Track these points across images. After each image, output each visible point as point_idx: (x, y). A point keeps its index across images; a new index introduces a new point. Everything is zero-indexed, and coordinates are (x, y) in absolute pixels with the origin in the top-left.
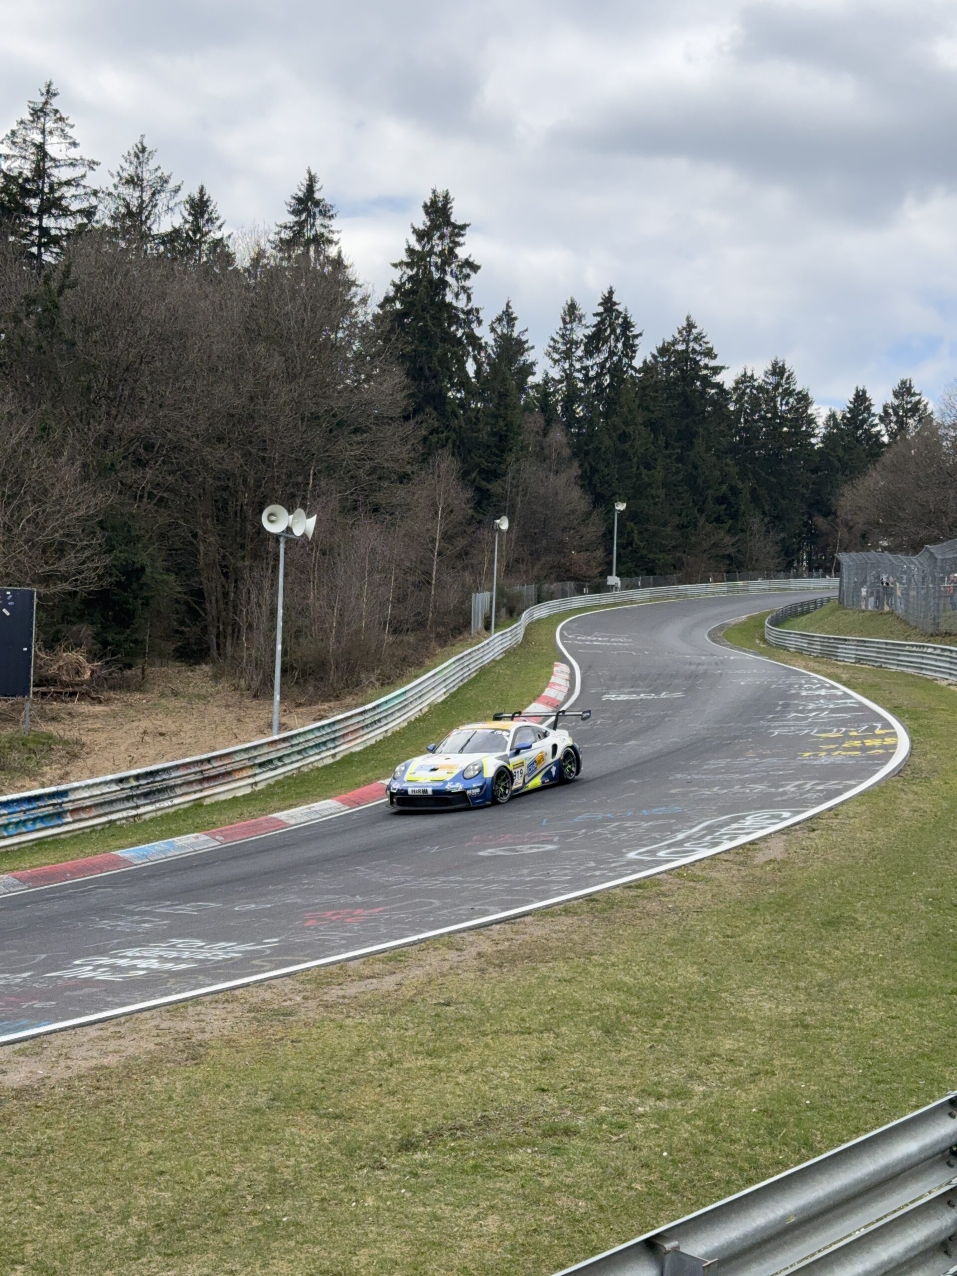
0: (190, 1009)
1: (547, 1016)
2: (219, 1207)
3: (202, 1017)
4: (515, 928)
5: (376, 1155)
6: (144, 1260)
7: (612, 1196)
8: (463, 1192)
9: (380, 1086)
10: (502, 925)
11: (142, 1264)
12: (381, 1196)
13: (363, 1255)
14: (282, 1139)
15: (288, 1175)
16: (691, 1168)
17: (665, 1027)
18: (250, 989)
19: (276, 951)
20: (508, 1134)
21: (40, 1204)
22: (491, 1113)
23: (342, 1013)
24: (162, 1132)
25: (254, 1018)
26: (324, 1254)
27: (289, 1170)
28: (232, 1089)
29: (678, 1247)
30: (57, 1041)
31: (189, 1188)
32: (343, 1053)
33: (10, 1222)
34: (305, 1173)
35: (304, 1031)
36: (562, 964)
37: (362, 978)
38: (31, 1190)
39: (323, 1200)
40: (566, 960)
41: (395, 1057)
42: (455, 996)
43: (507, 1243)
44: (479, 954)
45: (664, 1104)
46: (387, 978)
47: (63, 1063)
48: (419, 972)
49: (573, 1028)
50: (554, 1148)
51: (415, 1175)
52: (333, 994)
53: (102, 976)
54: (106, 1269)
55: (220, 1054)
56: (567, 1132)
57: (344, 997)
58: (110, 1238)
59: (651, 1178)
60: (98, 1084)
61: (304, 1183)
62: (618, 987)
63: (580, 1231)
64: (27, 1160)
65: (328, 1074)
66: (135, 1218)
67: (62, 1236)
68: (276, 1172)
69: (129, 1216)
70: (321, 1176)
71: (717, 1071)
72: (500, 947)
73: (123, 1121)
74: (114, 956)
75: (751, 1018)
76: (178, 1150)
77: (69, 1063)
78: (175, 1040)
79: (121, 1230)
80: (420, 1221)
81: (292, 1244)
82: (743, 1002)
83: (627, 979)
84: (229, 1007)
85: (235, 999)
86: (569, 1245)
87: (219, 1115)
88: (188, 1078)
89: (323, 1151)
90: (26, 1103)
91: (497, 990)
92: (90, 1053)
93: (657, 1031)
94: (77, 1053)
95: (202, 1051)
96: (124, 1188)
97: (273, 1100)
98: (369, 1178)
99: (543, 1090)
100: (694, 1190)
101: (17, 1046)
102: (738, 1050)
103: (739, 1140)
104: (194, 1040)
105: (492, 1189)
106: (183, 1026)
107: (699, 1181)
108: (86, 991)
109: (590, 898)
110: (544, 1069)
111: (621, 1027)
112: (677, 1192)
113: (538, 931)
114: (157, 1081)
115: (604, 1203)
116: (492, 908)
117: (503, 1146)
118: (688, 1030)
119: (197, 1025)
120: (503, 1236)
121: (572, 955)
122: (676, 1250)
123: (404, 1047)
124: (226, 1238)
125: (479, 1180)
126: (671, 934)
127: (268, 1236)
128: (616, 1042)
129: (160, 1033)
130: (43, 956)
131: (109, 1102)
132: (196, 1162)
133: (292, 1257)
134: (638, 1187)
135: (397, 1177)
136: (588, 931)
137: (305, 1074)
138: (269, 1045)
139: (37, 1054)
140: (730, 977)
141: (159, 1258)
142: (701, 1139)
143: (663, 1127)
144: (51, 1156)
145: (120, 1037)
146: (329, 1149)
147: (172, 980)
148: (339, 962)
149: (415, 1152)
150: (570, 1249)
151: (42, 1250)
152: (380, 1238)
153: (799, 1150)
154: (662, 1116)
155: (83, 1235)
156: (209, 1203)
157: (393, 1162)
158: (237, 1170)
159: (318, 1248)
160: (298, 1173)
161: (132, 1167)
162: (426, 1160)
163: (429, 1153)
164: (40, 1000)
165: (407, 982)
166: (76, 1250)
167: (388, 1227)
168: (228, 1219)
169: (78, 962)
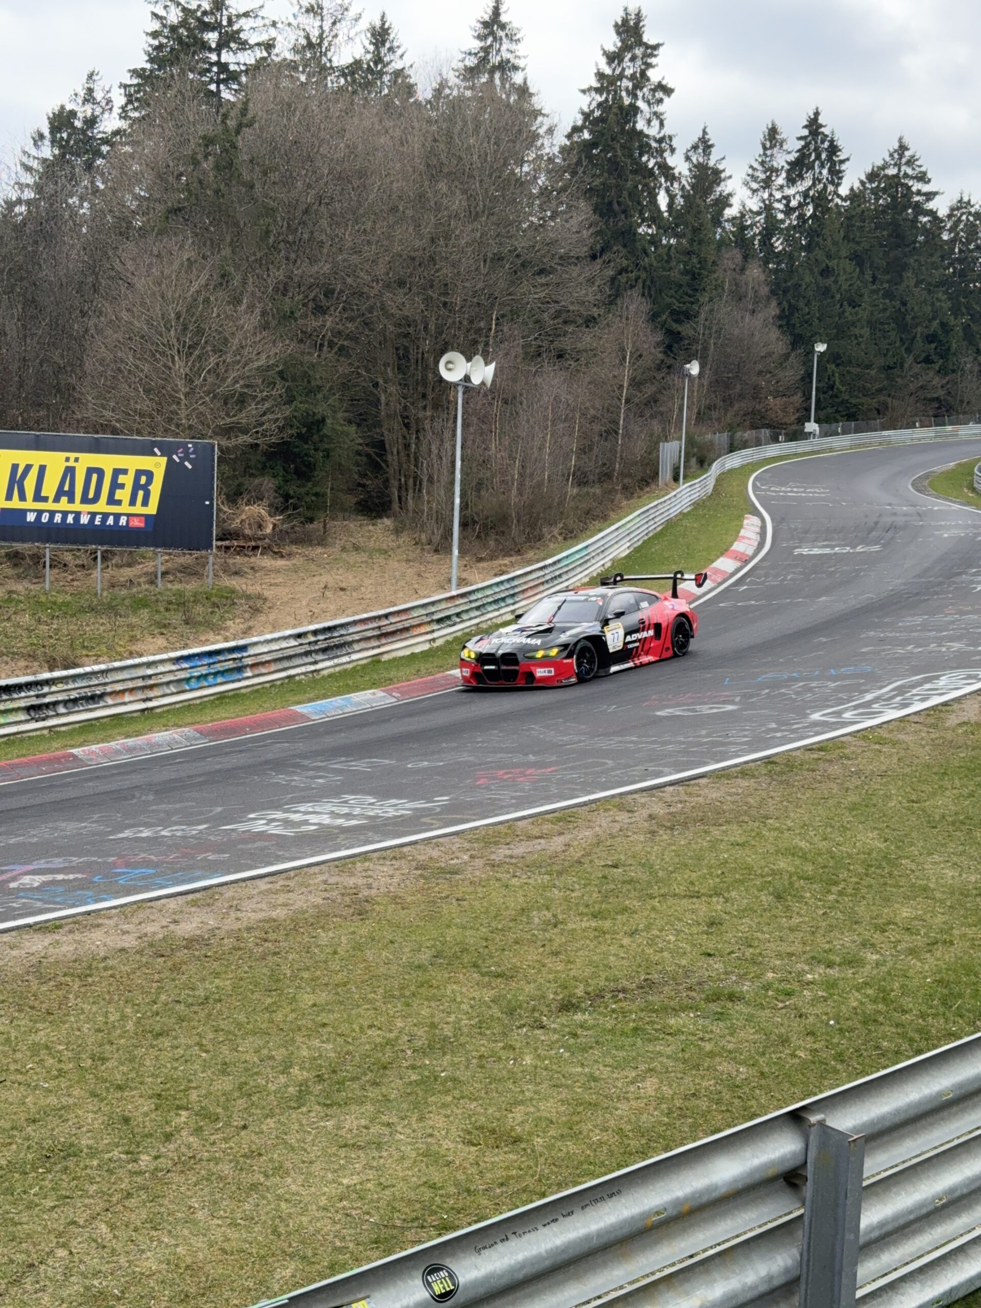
0: (359, 865)
1: (718, 880)
2: (379, 1059)
3: (370, 873)
4: (689, 790)
5: (536, 1015)
6: (304, 1109)
7: (775, 1063)
8: (622, 1054)
9: (544, 946)
10: (676, 787)
11: (302, 1113)
12: (539, 1056)
13: (519, 1113)
14: (443, 996)
15: (448, 1031)
16: (858, 1037)
17: (840, 893)
18: (418, 847)
19: (447, 809)
20: (671, 998)
21: (207, 1052)
22: (655, 977)
23: (509, 872)
24: (326, 985)
25: (421, 875)
26: (479, 1109)
27: (450, 1026)
28: (396, 945)
29: (824, 1120)
30: (229, 893)
31: (350, 1040)
32: (509, 912)
33: (176, 1068)
34: (465, 1030)
35: (470, 889)
36: (735, 827)
37: (530, 838)
38: (197, 1038)
39: (481, 1057)
40: (740, 823)
41: (560, 917)
42: (623, 858)
43: (664, 1106)
44: (651, 817)
45: (834, 972)
46: (556, 838)
47: (233, 915)
48: (588, 833)
49: (744, 893)
50: (717, 1013)
52: (501, 853)
53: (274, 830)
54: (267, 1117)
55: (386, 911)
56: (732, 997)
57: (511, 857)
58: (272, 1087)
59: (816, 1046)
60: (265, 936)
61: (463, 1040)
62: (791, 852)
63: (740, 1097)
64: (195, 1008)
65: (492, 933)
66: (297, 1068)
67: (225, 1084)
68: (436, 1028)
69: (291, 1067)
70: (481, 1034)
71: (893, 939)
72: (672, 809)
73: (289, 973)
74: (288, 811)
75: (932, 886)
76: (341, 1003)
77: (239, 914)
78: (343, 895)
79: (283, 1079)
80: (578, 1081)
81: (449, 1099)
82: (924, 869)
83: (803, 844)
84: (397, 864)
85: (403, 857)
86: (728, 1111)
87: (382, 970)
88: (354, 933)
89: (484, 1008)
90: (197, 953)
91: (666, 853)
92: (259, 906)
93: (831, 897)
94: (248, 905)
95: (368, 907)
96: (287, 1038)
97: (436, 957)
98: (529, 1037)
99: (709, 955)
100: (860, 1060)
101: (190, 897)
102: (915, 918)
103: (911, 1010)
104: (360, 896)
105: (652, 1052)
106: (351, 882)
107: (866, 1050)
108: (258, 844)
109: (769, 761)
110: (711, 933)
111: (793, 893)
112: (842, 1061)
113: (713, 793)
114: (323, 934)
115: (766, 1070)
116: (666, 770)
117: (665, 1010)
118: (864, 898)
119: (365, 881)
120: (661, 1099)
121: (746, 819)
122: (821, 1123)
123: (569, 908)
124: (384, 1090)
125: (639, 1042)
126: (853, 798)
127: (426, 1091)
128: (788, 908)
129: (328, 887)
130: (219, 809)
131: (275, 954)
132: (359, 1016)
133: (449, 1112)
134: (802, 1055)
135: (556, 1036)
136: (764, 794)
137: (469, 933)
138: (434, 902)
139: (208, 905)
140: (912, 844)
141: (318, 1108)
142: (870, 1007)
143: (831, 995)
144: (219, 1006)
145: (289, 891)
146: (490, 1007)
147: (342, 836)
148: (507, 821)
149: (575, 1012)
150: (728, 1114)
151: (206, 1096)
152: (536, 1097)
153: (974, 1022)
154: (831, 985)
155: (246, 1083)
156: (369, 1056)
157: (554, 1022)
158: (399, 1024)
159: (474, 1104)
160: (458, 1029)
161: (296, 1019)
162: (586, 1021)
163: (590, 1014)
164: (214, 852)
165: (576, 843)
166: (239, 1098)
167: (545, 1086)
168: (387, 1072)
169: (252, 816)
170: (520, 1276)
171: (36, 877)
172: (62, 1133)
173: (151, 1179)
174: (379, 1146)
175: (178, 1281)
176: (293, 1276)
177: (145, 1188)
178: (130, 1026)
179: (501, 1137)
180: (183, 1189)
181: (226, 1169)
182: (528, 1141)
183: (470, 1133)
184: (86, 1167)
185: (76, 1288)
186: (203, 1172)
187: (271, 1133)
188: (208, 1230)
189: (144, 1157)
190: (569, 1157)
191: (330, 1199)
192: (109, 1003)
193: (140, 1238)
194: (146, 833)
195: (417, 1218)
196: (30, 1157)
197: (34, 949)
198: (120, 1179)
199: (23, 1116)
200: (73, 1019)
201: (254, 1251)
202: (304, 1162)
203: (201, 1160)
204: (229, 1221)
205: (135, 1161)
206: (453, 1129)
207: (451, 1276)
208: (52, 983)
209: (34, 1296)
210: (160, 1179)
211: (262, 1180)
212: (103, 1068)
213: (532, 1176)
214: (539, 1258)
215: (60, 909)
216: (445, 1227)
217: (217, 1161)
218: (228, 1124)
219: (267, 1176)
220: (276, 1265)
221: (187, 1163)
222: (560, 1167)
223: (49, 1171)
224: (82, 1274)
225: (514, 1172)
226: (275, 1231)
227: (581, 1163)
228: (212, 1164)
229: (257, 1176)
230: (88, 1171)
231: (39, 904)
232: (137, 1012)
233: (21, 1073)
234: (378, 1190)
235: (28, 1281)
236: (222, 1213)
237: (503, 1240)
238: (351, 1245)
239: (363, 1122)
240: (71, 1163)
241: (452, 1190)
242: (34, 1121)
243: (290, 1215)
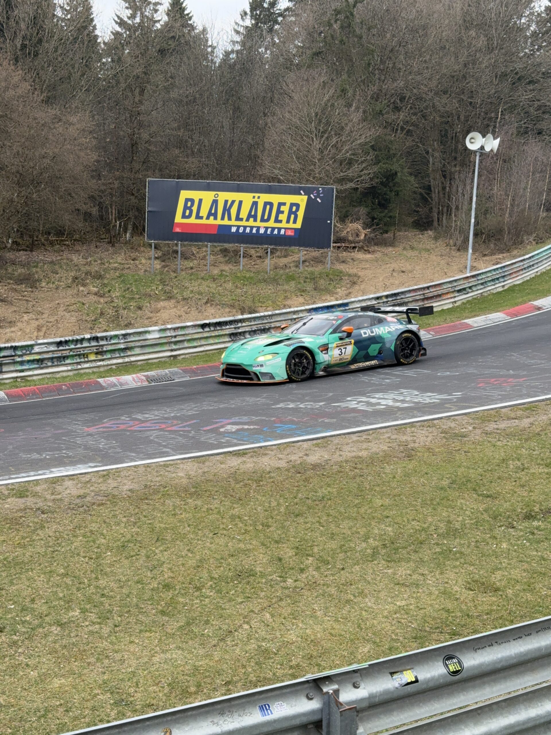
0: (408, 429)
2: (418, 538)
3: (414, 434)
5: (510, 520)
6: (376, 562)
9: (515, 481)
12: (511, 543)
13: (498, 574)
14: (456, 506)
15: (458, 526)
18: (443, 420)
19: (460, 400)
21: (323, 526)
23: (496, 438)
24: (389, 495)
25: (444, 437)
26: (475, 571)
27: (459, 523)
28: (429, 475)
30: (336, 441)
31: (402, 526)
32: (495, 461)
33: (306, 534)
34: (468, 526)
35: (473, 446)
37: (509, 419)
38: (318, 519)
39: (477, 541)
41: (526, 465)
46: (525, 420)
47: (338, 453)
48: (545, 417)
51: (533, 534)
52: (491, 426)
53: (361, 407)
54: (355, 564)
55: (423, 456)
57: (498, 429)
58: (358, 549)
60: (355, 466)
61: (466, 531)
64: (317, 502)
65: (485, 472)
66: (372, 539)
67: (333, 545)
68: (451, 523)
69: (369, 538)
70: (477, 528)
73: (368, 487)
74: (369, 397)
76: (397, 505)
77: (341, 453)
78: (399, 445)
79: (364, 545)
80: (534, 560)
81: (458, 563)
84: (430, 430)
85: (434, 426)
87: (420, 489)
88: (405, 467)
89: (479, 514)
90: (318, 473)
92: (352, 449)
94: (346, 448)
95: (413, 453)
96: (367, 523)
97: (452, 483)
98: (505, 532)
101: (315, 442)
104: (409, 446)
106: (404, 438)
108: (352, 415)
114: (388, 467)
119: (412, 438)
123: (532, 460)
124: (420, 555)
127: (445, 558)
129: (391, 441)
130: (331, 394)
131: (361, 476)
132: (407, 513)
133: (457, 571)
135: (522, 533)
137: (471, 471)
138: (451, 453)
139: (325, 447)
141: (383, 562)
144: (329, 502)
145: (369, 442)
146: (482, 514)
147: (400, 413)
148: (496, 408)
149: (533, 521)
151: (322, 551)
152: (509, 566)
155: (344, 545)
156: (412, 536)
157: (520, 525)
158: (430, 520)
159: (472, 567)
160: (463, 525)
161: (372, 512)
162: (540, 526)
163: (542, 522)
164: (328, 418)
165: (537, 423)
166: (340, 553)
167: (514, 561)
168: (422, 546)
169: (349, 399)
170: (499, 666)
171: (234, 427)
172: (247, 562)
173: (293, 592)
174: (417, 586)
175: (306, 648)
176: (369, 652)
177: (289, 596)
178: (282, 509)
179: (488, 587)
180: (310, 599)
181: (333, 590)
182: (503, 591)
183: (469, 583)
184: (259, 583)
185: (254, 645)
186: (320, 591)
187: (357, 574)
188: (323, 622)
189: (289, 580)
190: (527, 601)
191: (389, 612)
192: (272, 496)
193: (287, 623)
194: (291, 406)
195: (438, 628)
196: (230, 574)
197: (232, 465)
198: (277, 590)
199: (227, 553)
200: (252, 503)
201: (348, 636)
202: (375, 591)
203: (319, 584)
204: (334, 619)
205: (284, 582)
206: (460, 581)
207: (459, 663)
208: (242, 484)
209: (232, 648)
210: (298, 593)
211: (352, 598)
212: (268, 531)
213: (506, 610)
214: (510, 657)
215: (246, 444)
216: (454, 634)
217: (328, 586)
218: (335, 567)
219: (355, 596)
220: (360, 645)
221: (313, 585)
222: (522, 607)
223: (240, 583)
224: (257, 639)
225: (495, 608)
226: (359, 626)
227: (535, 606)
228: (325, 587)
229: (349, 596)
230: (260, 585)
231: (235, 441)
232: (286, 502)
233: (226, 530)
234: (417, 610)
235: (229, 640)
236: (330, 614)
237: (490, 646)
238: (401, 638)
239: (408, 572)
240: (252, 579)
241: (459, 614)
242: (232, 556)
243: (367, 619)
